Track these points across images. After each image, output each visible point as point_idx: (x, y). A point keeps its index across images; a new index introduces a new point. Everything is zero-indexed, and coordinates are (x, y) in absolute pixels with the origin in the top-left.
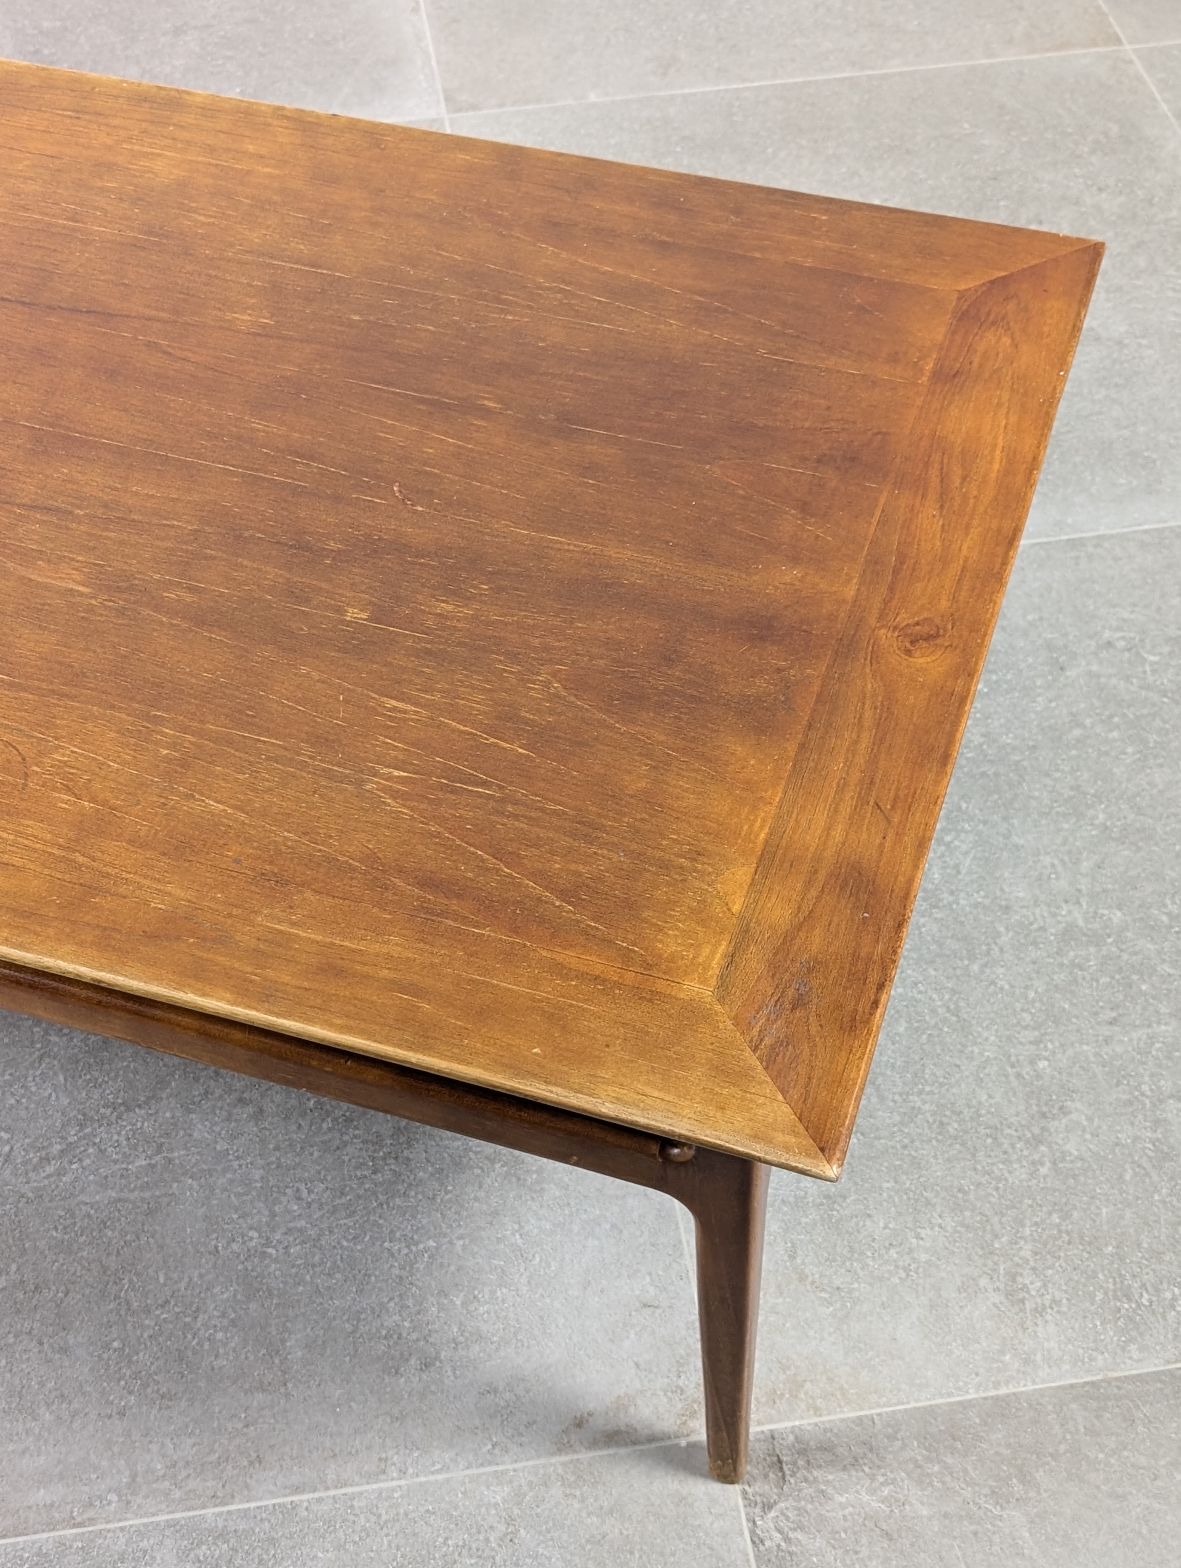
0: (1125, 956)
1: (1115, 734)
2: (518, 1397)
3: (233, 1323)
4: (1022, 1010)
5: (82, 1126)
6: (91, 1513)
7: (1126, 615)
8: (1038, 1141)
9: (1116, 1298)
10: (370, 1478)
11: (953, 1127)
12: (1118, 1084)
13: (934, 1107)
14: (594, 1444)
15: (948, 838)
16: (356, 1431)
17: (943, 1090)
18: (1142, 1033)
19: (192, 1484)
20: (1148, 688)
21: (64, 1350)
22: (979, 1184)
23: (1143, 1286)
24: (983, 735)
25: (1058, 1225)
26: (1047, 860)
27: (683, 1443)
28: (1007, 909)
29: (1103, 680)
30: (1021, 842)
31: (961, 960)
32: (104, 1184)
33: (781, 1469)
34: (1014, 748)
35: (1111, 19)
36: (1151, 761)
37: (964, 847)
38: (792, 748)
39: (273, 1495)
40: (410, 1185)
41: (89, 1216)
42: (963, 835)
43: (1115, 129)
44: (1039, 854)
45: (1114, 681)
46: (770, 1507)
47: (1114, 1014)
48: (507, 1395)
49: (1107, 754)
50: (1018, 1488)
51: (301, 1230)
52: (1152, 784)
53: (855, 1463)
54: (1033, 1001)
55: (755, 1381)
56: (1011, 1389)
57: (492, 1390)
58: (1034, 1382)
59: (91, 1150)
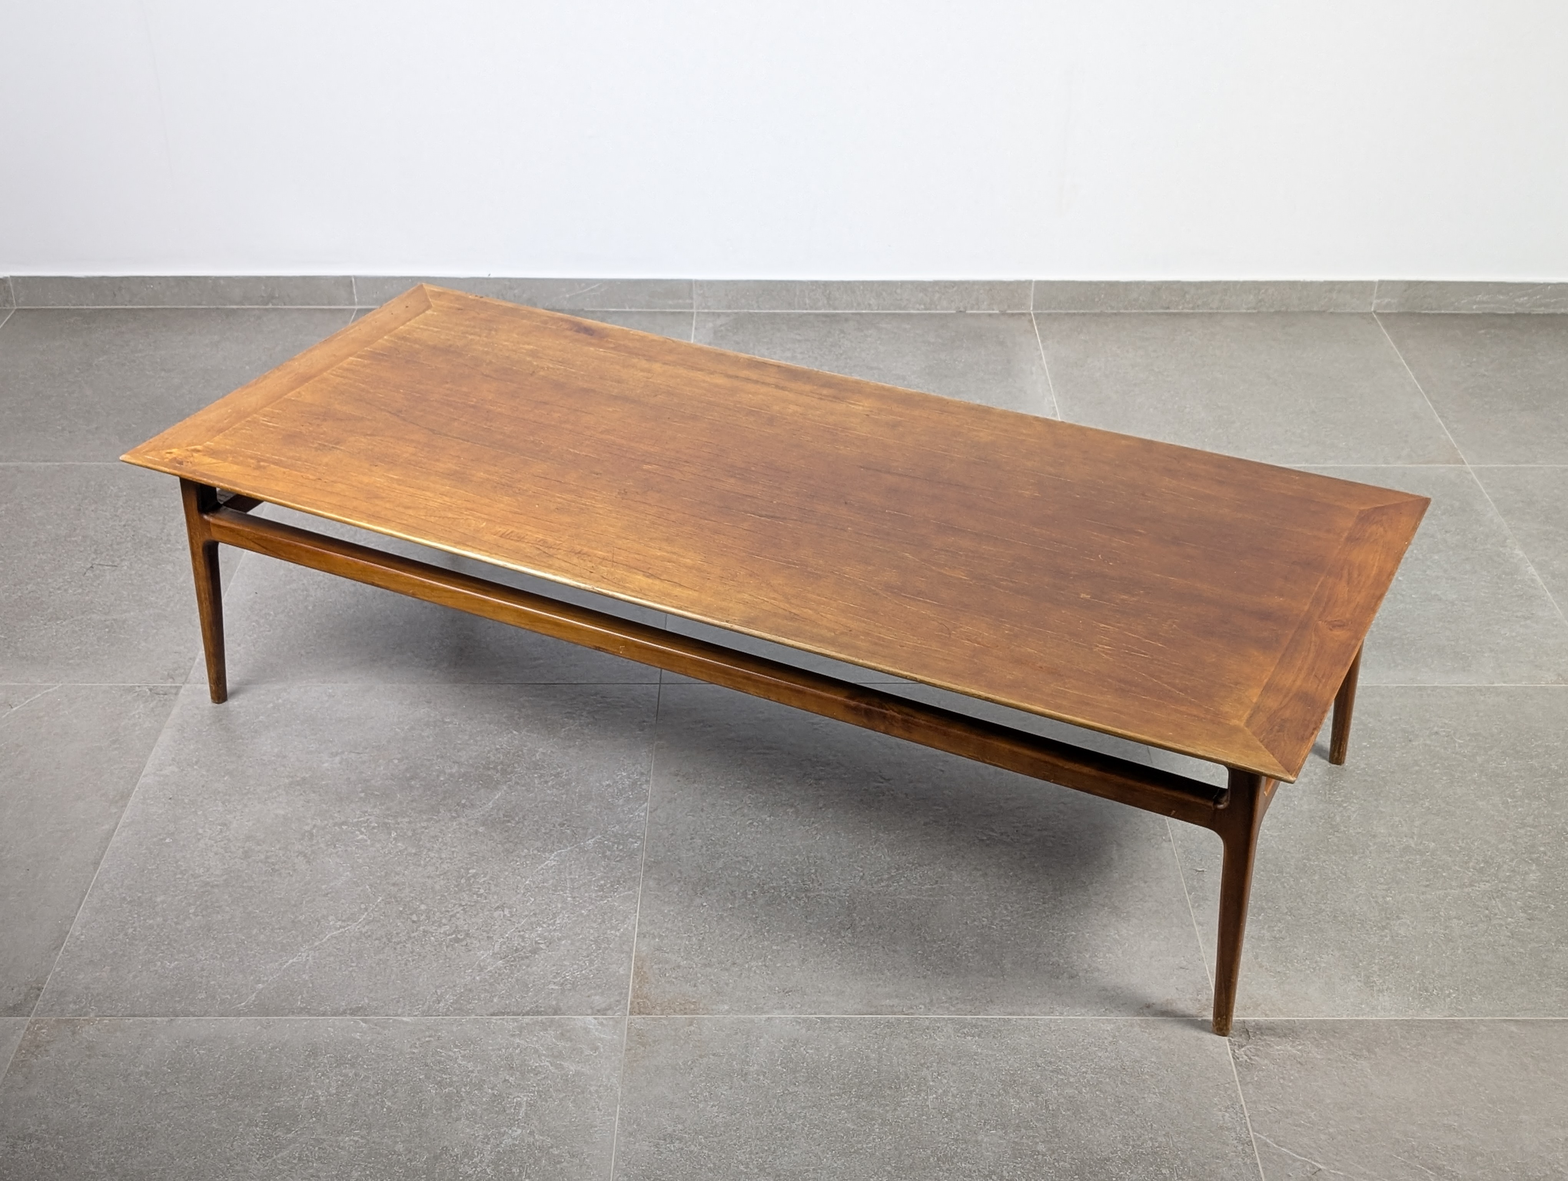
0: (1435, 861)
1: (1437, 771)
2: (1117, 994)
3: (976, 951)
4: (1380, 877)
5: (898, 870)
6: (912, 1011)
7: (1447, 722)
8: (1384, 928)
9: (1420, 990)
10: (1045, 1014)
11: (1341, 918)
12: (1427, 911)
13: (1331, 910)
14: (1155, 1015)
15: (1345, 805)
16: (1038, 996)
17: (1337, 903)
18: (1442, 892)
19: (959, 1006)
20: (1457, 753)
21: (895, 951)
22: (1353, 941)
23: (1435, 987)
24: (1366, 764)
25: (1392, 960)
26: (1397, 819)
27: (1200, 1019)
28: (1374, 836)
29: (1432, 748)
30: (1383, 810)
31: (1349, 854)
32: (910, 892)
33: (1248, 1034)
34: (1382, 771)
35: (1459, 451)
36: (1456, 784)
37: (1353, 809)
38: (1279, 655)
39: (998, 1014)
40: (1062, 910)
41: (903, 903)
42: (1353, 805)
43: (1457, 504)
44: (1393, 816)
45: (1438, 749)
46: (1242, 1047)
47: (1428, 883)
48: (1113, 993)
49: (1431, 778)
50: (1365, 1052)
51: (1009, 921)
52: (1455, 794)
53: (1285, 1036)
54: (1385, 874)
55: (1236, 1001)
56: (1364, 1018)
57: (1105, 989)
58: (1376, 1017)
59: (903, 879)
